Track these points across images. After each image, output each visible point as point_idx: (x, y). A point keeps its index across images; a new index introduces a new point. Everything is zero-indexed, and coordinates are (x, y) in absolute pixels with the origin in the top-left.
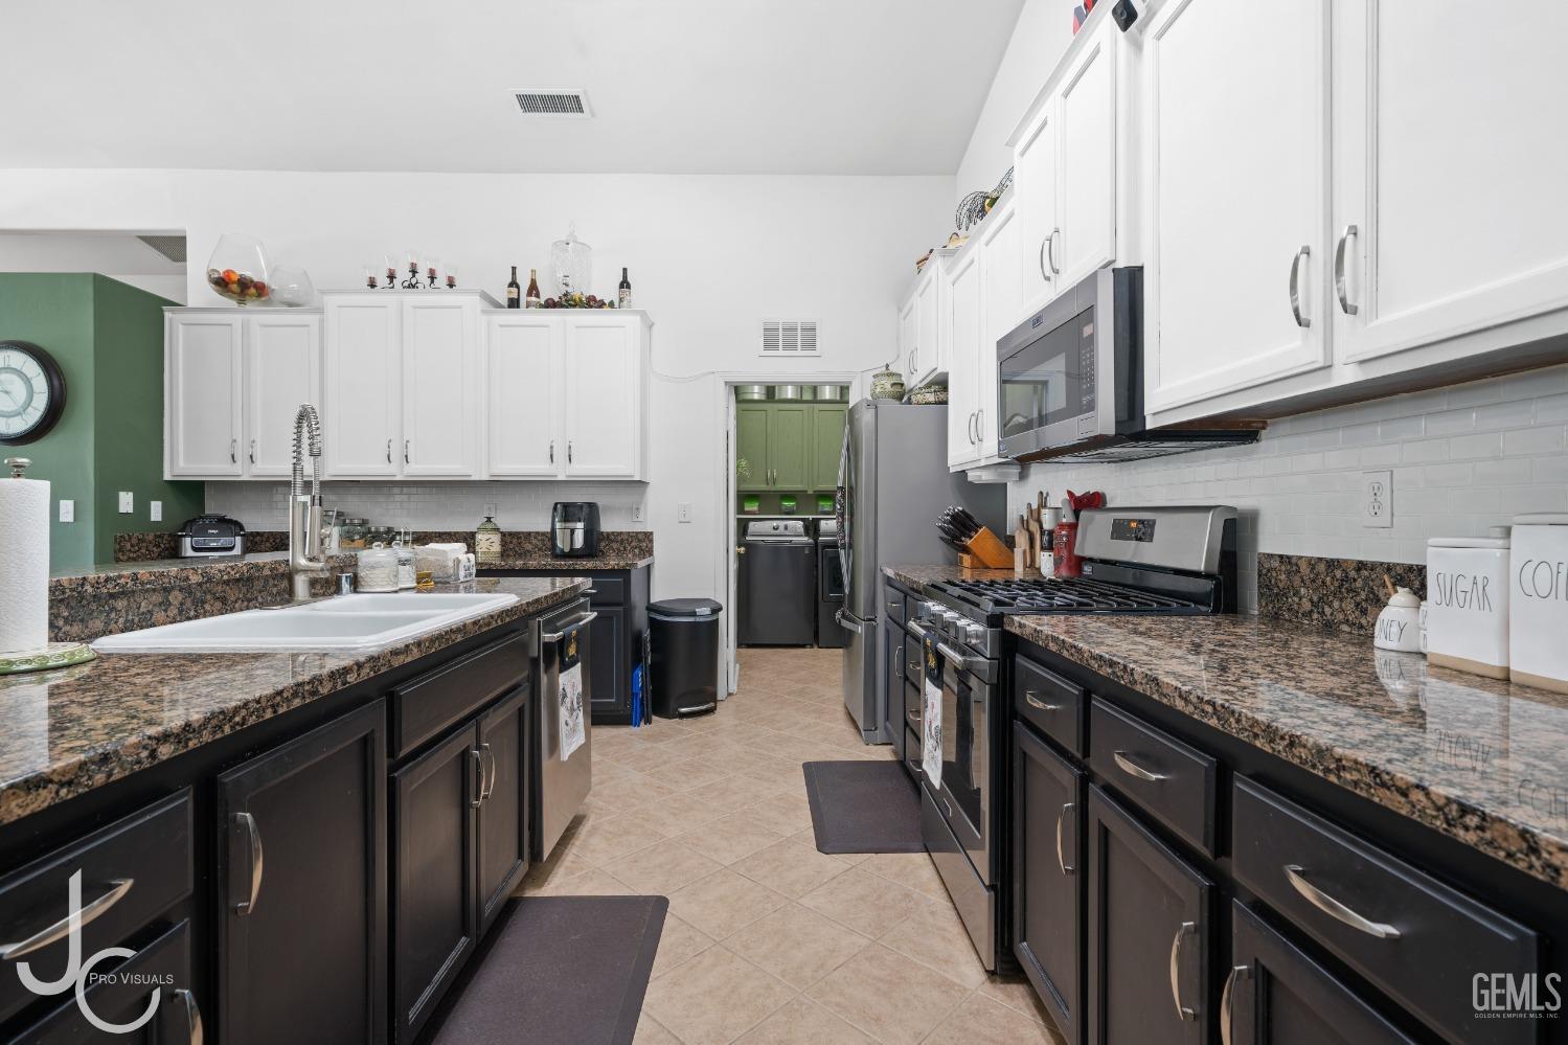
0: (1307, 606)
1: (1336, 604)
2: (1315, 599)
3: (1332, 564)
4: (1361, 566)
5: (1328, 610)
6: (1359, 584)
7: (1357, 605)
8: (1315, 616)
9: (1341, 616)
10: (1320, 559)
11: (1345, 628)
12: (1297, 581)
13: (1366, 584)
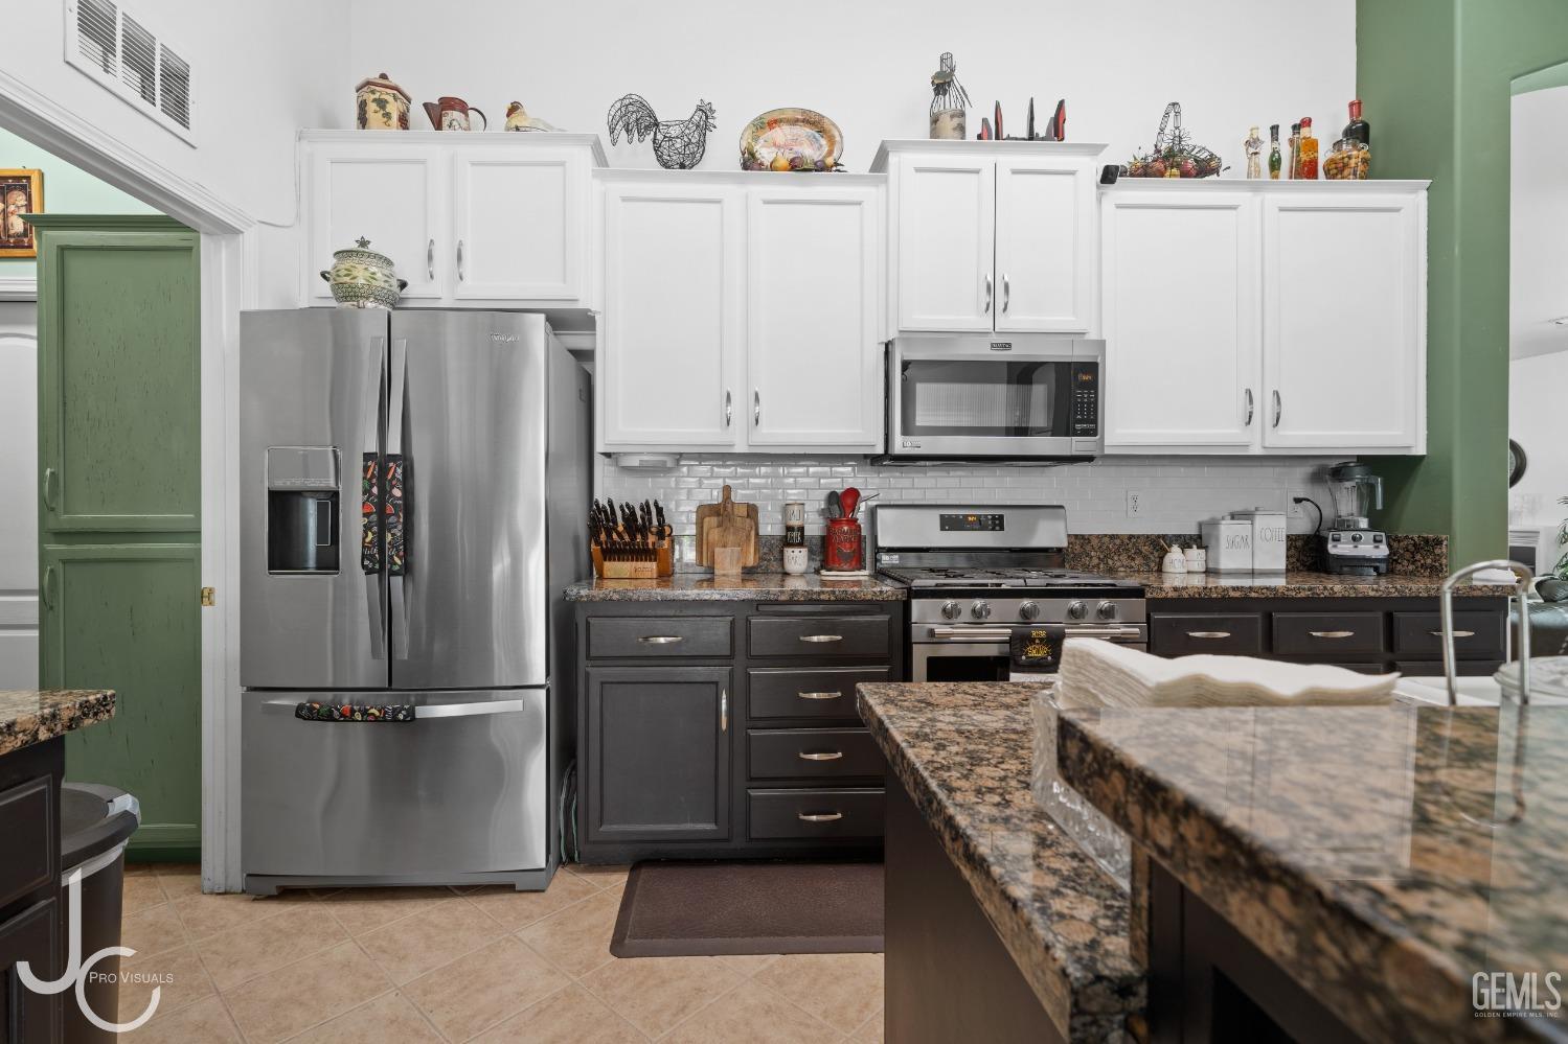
0: (1095, 561)
1: (1116, 558)
2: (1102, 557)
3: (1112, 537)
4: (1131, 537)
5: (1110, 562)
6: (1130, 546)
7: (1129, 557)
8: (1101, 566)
9: (1119, 564)
10: (1106, 535)
11: (1122, 569)
12: (1088, 548)
13: (1134, 544)
